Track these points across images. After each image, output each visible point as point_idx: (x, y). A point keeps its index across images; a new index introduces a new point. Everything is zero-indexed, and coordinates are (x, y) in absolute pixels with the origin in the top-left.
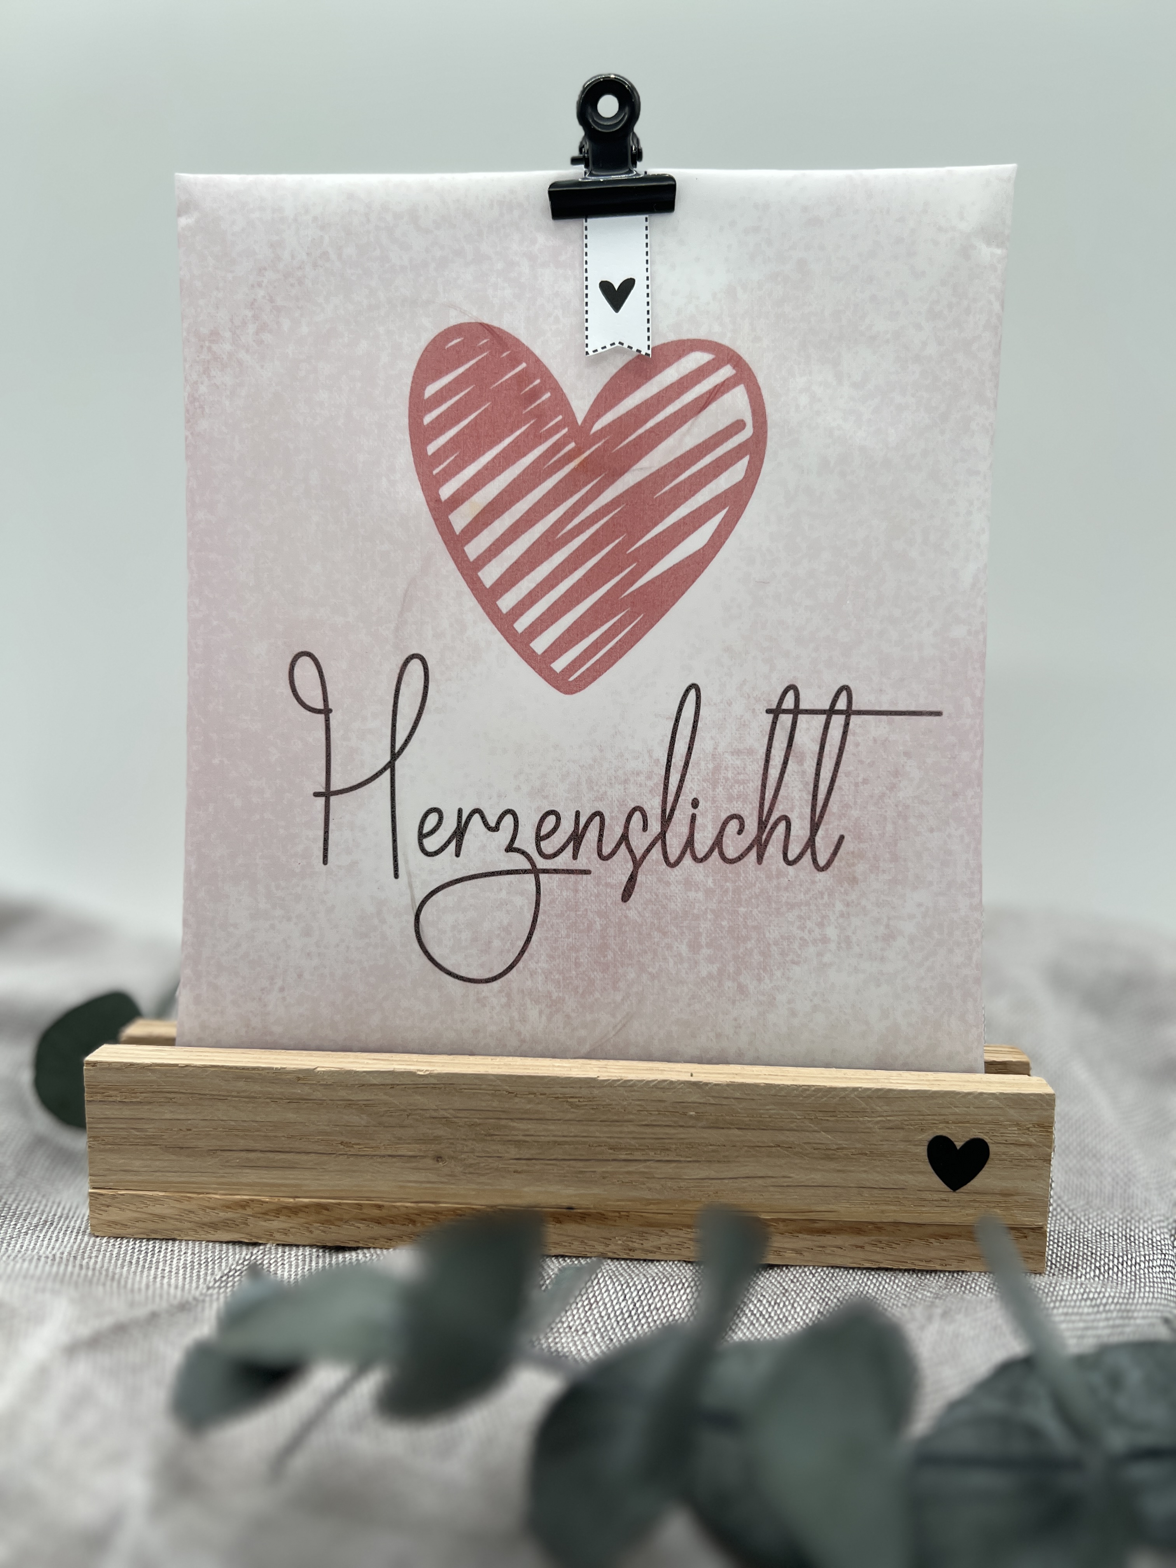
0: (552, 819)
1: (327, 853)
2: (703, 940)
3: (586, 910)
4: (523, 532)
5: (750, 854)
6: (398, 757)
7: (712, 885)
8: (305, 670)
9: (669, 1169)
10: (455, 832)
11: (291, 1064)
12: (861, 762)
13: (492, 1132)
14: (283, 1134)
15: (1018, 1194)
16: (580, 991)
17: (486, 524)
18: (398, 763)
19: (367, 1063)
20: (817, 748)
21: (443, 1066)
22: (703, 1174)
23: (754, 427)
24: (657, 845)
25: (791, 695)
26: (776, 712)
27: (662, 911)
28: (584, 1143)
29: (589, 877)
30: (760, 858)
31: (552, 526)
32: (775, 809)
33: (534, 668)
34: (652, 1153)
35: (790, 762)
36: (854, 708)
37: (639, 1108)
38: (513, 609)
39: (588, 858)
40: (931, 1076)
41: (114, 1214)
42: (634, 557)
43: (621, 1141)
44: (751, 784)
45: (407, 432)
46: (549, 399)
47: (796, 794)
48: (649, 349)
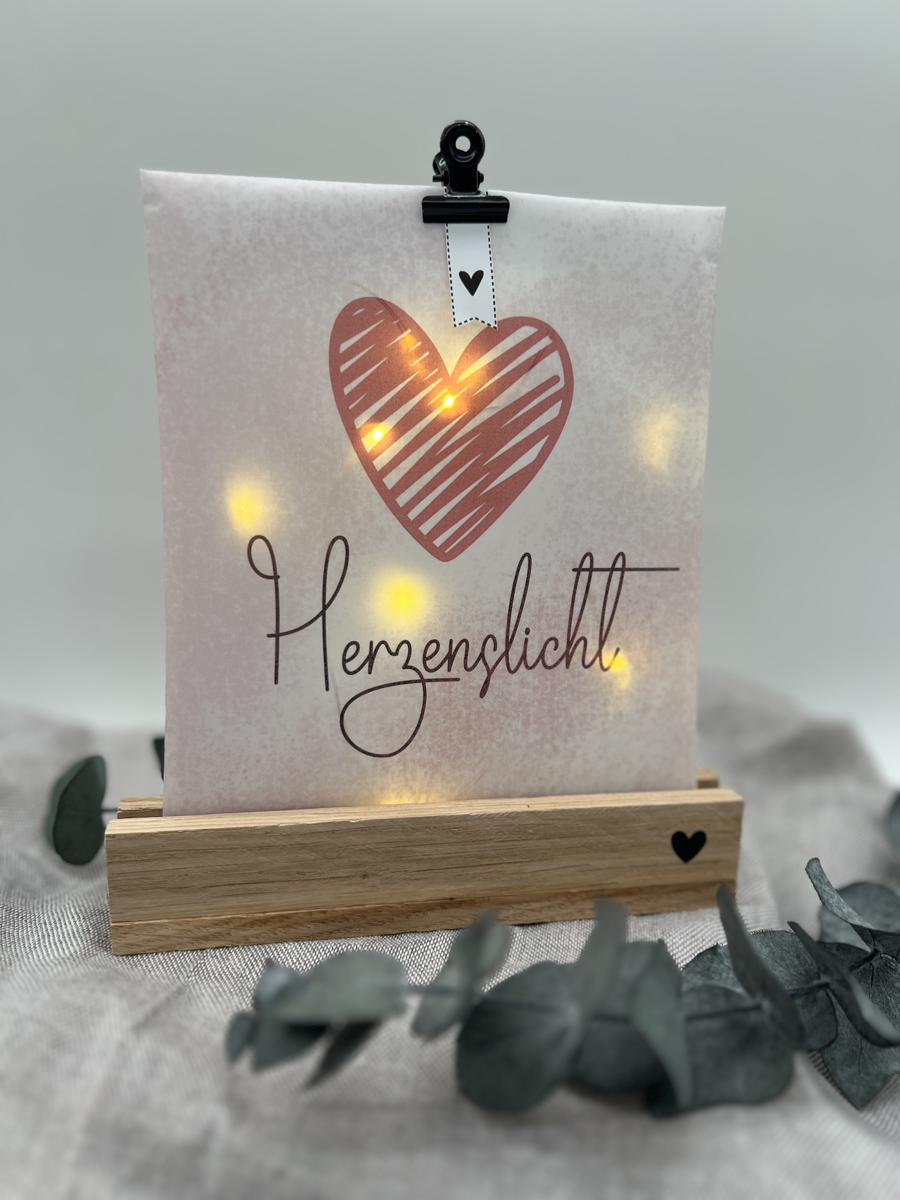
0: (434, 646)
1: (277, 676)
2: (532, 719)
3: (457, 705)
4: (413, 451)
5: (562, 662)
6: (328, 607)
7: (537, 683)
8: (259, 548)
9: (515, 868)
10: (368, 657)
11: (260, 823)
12: (630, 601)
13: (400, 855)
14: (255, 871)
15: (721, 861)
16: (452, 757)
17: (388, 445)
18: (327, 612)
19: (313, 818)
20: (604, 593)
21: (365, 815)
22: (536, 868)
23: (565, 381)
24: (503, 659)
25: (588, 559)
26: (578, 570)
27: (506, 702)
28: (462, 856)
29: (458, 682)
30: (568, 665)
31: (433, 447)
32: (577, 633)
33: (421, 544)
34: (505, 859)
35: (587, 602)
36: (627, 566)
37: (497, 831)
38: (407, 504)
39: (458, 671)
40: (669, 794)
41: (131, 938)
42: (488, 469)
43: (485, 853)
44: (563, 617)
45: (329, 378)
46: (428, 357)
47: (590, 623)
48: (496, 323)
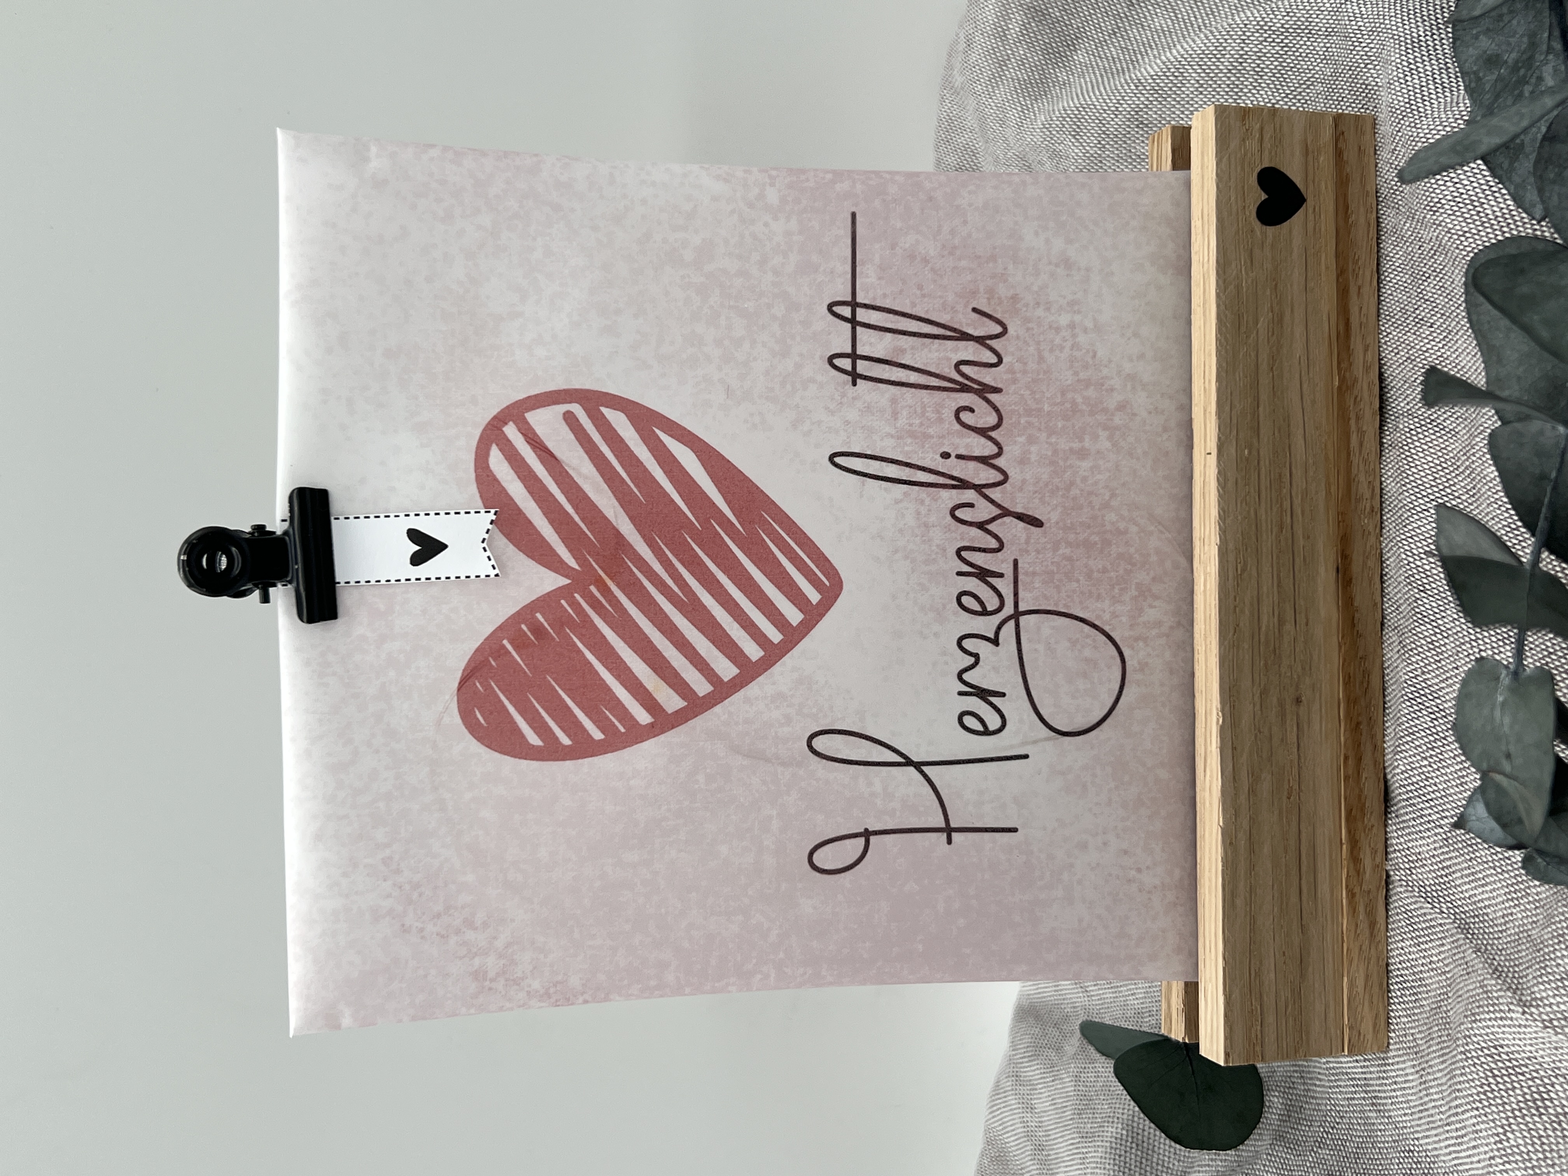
0: (965, 600)
1: (1006, 829)
2: (1076, 445)
3: (1052, 563)
4: (683, 637)
5: (993, 400)
6: (909, 759)
7: (1023, 438)
8: (826, 858)
9: (1298, 473)
10: (981, 698)
11: (1217, 852)
12: (901, 292)
13: (1271, 648)
14: (1283, 858)
15: (1306, 140)
16: (1129, 567)
17: (676, 674)
18: (915, 759)
20: (889, 335)
21: (1210, 700)
22: (1301, 441)
23: (570, 402)
24: (987, 493)
25: (838, 362)
26: (855, 376)
27: (1050, 487)
28: (1278, 557)
29: (1020, 561)
30: (997, 390)
31: (675, 607)
32: (948, 376)
33: (818, 622)
34: (1285, 491)
35: (903, 362)
36: (849, 299)
37: (1244, 504)
38: (759, 645)
39: (1002, 562)
40: (1196, 223)
41: (1367, 1027)
42: (705, 522)
43: (1274, 521)
44: (925, 400)
45: (580, 761)
46: (543, 614)
47: (934, 355)
48: (489, 512)
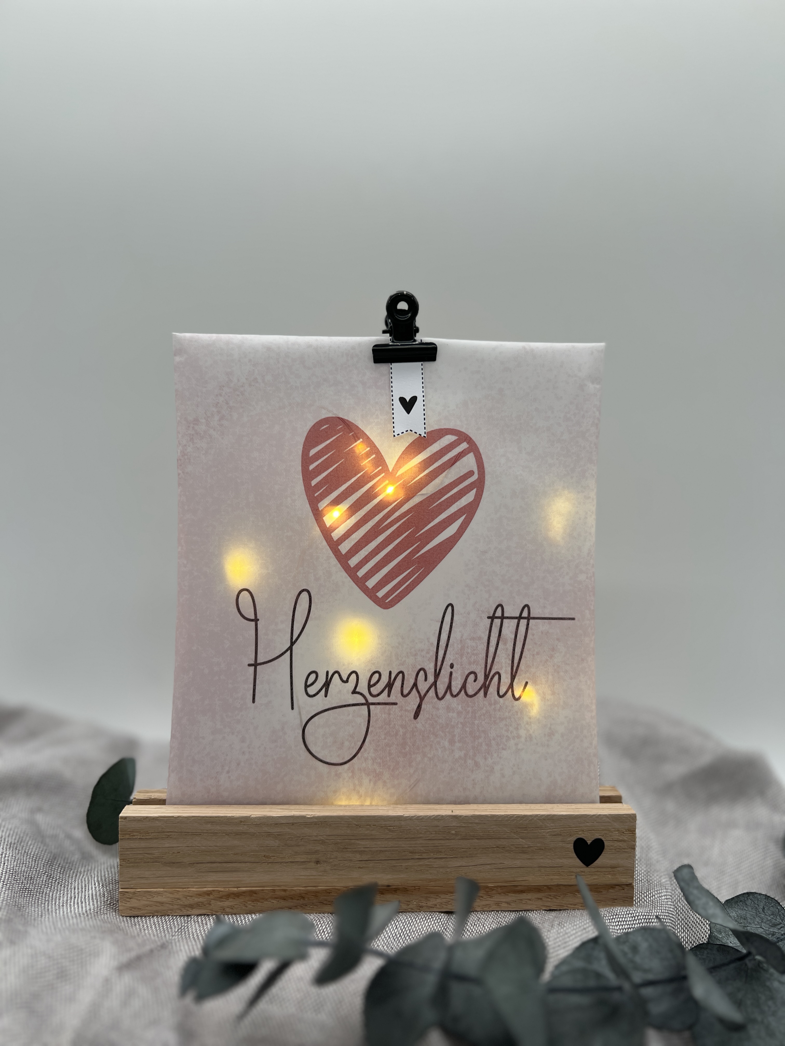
0: (377, 676)
1: (255, 697)
2: (457, 739)
3: (395, 724)
4: (362, 526)
5: (480, 692)
6: (294, 644)
7: (461, 709)
8: (245, 598)
9: (441, 863)
10: (324, 684)
11: (236, 814)
12: (536, 644)
13: (346, 846)
14: (232, 853)
15: (619, 867)
16: (392, 768)
17: (343, 522)
18: (294, 647)
19: (278, 812)
20: (513, 636)
21: (319, 812)
22: (459, 864)
23: (478, 474)
24: (432, 688)
25: (499, 609)
26: (492, 618)
27: (435, 724)
28: (396, 850)
29: (396, 706)
30: (485, 694)
31: (377, 523)
32: (493, 669)
33: (367, 596)
34: (432, 854)
35: (500, 645)
36: (531, 616)
37: (425, 830)
38: (356, 565)
39: (396, 697)
40: (574, 806)
41: (134, 903)
42: (419, 539)
43: (416, 848)
44: (480, 655)
45: (301, 474)
46: (374, 458)
47: (503, 661)
48: (425, 434)
